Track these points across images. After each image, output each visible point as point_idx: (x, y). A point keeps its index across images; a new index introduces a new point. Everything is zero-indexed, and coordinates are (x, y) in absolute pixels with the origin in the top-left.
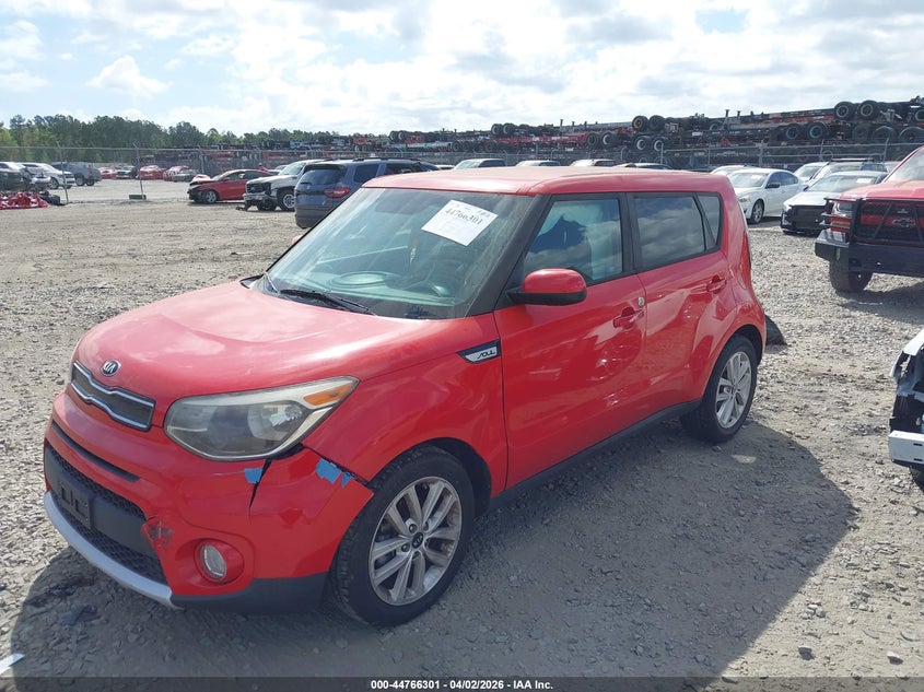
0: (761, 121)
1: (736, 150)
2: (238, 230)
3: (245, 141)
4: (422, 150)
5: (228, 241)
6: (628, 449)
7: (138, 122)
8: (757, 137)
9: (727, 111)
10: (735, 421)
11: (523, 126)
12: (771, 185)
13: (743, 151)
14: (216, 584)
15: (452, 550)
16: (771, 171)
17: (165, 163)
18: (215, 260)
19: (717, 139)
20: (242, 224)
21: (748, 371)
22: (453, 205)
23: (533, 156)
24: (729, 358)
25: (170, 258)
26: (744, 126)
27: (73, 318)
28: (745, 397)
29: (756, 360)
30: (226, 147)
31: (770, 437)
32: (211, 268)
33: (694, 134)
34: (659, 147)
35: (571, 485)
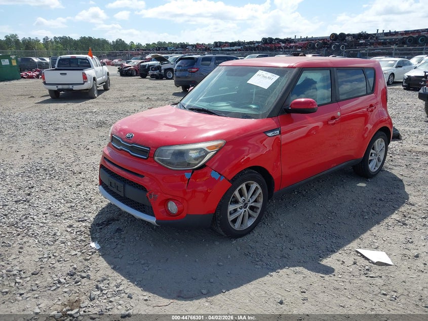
0: (394, 35)
1: (382, 49)
2: (148, 88)
3: (146, 47)
4: (228, 50)
5: (145, 92)
6: (329, 180)
7: (99, 39)
8: (392, 42)
9: (378, 30)
10: (377, 169)
11: (276, 39)
12: (399, 66)
13: (386, 49)
14: (173, 216)
15: (259, 211)
16: (398, 59)
17: (112, 58)
18: (141, 101)
19: (372, 44)
20: (149, 85)
21: (383, 147)
22: (260, 72)
23: (281, 53)
24: (375, 141)
25: (121, 99)
26: (386, 38)
27: (86, 124)
28: (382, 158)
29: (387, 143)
30: (138, 50)
31: (392, 176)
32: (140, 104)
33: (360, 42)
34: (343, 49)
35: (304, 193)
